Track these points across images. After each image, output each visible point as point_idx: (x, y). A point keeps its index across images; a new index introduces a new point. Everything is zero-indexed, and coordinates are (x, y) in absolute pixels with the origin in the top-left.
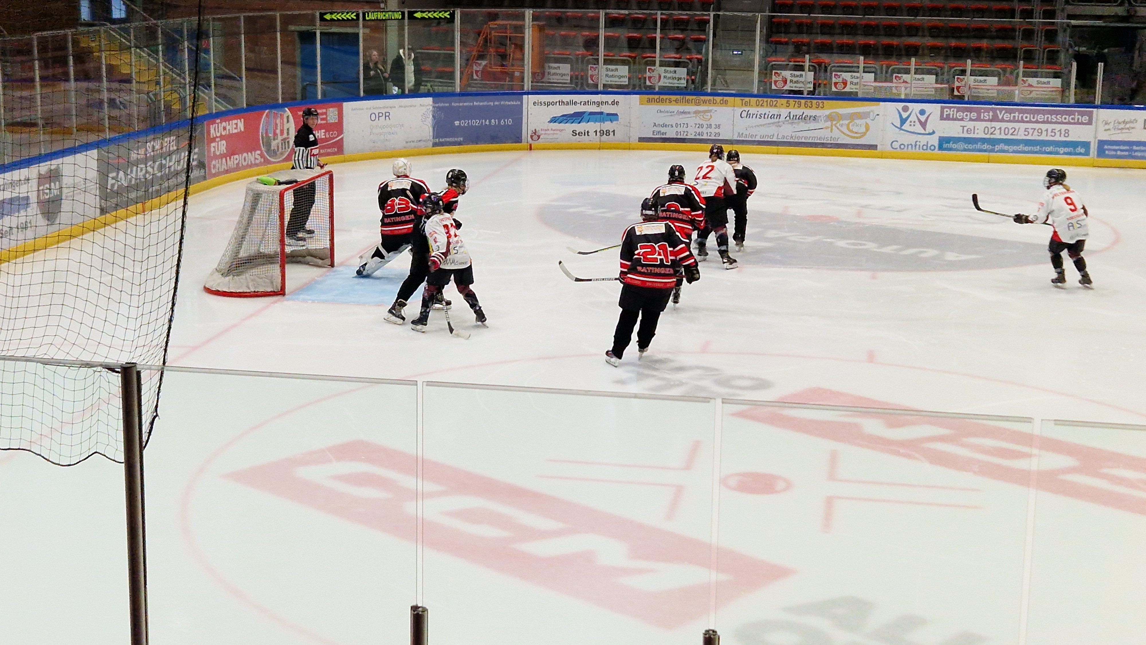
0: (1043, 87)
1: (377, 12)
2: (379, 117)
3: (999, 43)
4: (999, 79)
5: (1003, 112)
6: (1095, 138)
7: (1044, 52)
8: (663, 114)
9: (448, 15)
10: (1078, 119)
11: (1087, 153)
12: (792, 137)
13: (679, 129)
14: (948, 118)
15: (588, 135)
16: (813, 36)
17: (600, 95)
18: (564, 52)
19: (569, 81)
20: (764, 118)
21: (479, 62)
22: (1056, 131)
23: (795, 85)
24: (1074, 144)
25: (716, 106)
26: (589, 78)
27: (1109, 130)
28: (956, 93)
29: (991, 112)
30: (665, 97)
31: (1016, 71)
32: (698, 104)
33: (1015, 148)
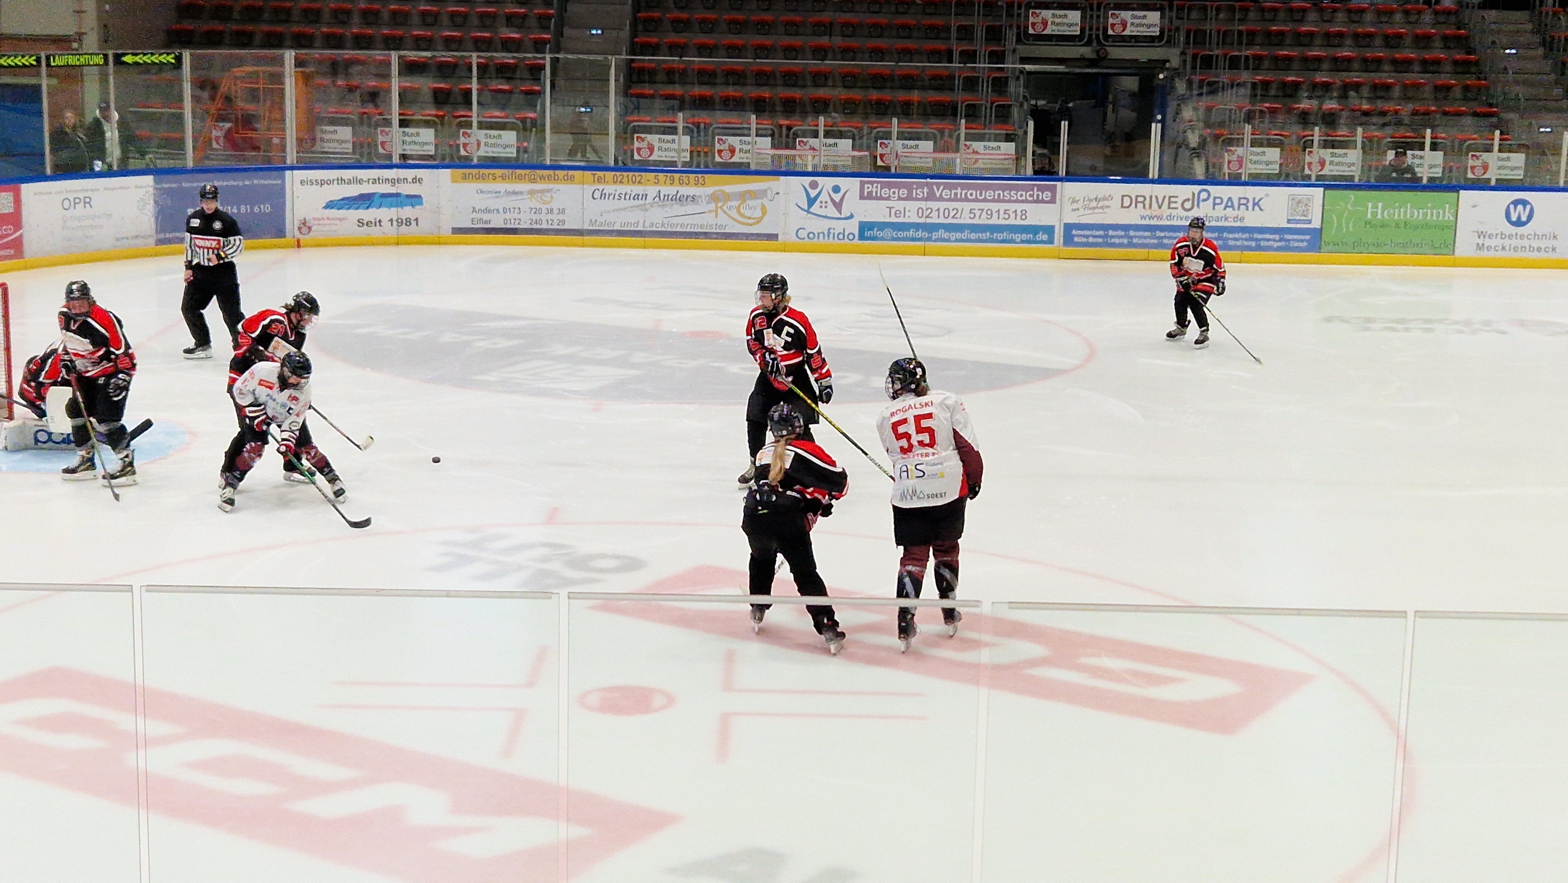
0: (990, 154)
1: (68, 54)
2: (75, 203)
3: (934, 96)
4: (935, 143)
5: (942, 188)
6: (1060, 220)
7: (991, 108)
8: (485, 196)
9: (173, 58)
10: (1038, 195)
11: (1051, 241)
12: (663, 225)
13: (508, 216)
14: (870, 197)
15: (380, 225)
16: (688, 87)
17: (395, 170)
18: (342, 109)
19: (351, 151)
20: (625, 199)
21: (221, 124)
22: (1010, 212)
23: (666, 153)
24: (1034, 230)
25: (560, 183)
26: (380, 146)
27: (1078, 209)
28: (879, 163)
29: (926, 188)
30: (487, 171)
31: (957, 133)
32: (533, 181)
33: (958, 235)
